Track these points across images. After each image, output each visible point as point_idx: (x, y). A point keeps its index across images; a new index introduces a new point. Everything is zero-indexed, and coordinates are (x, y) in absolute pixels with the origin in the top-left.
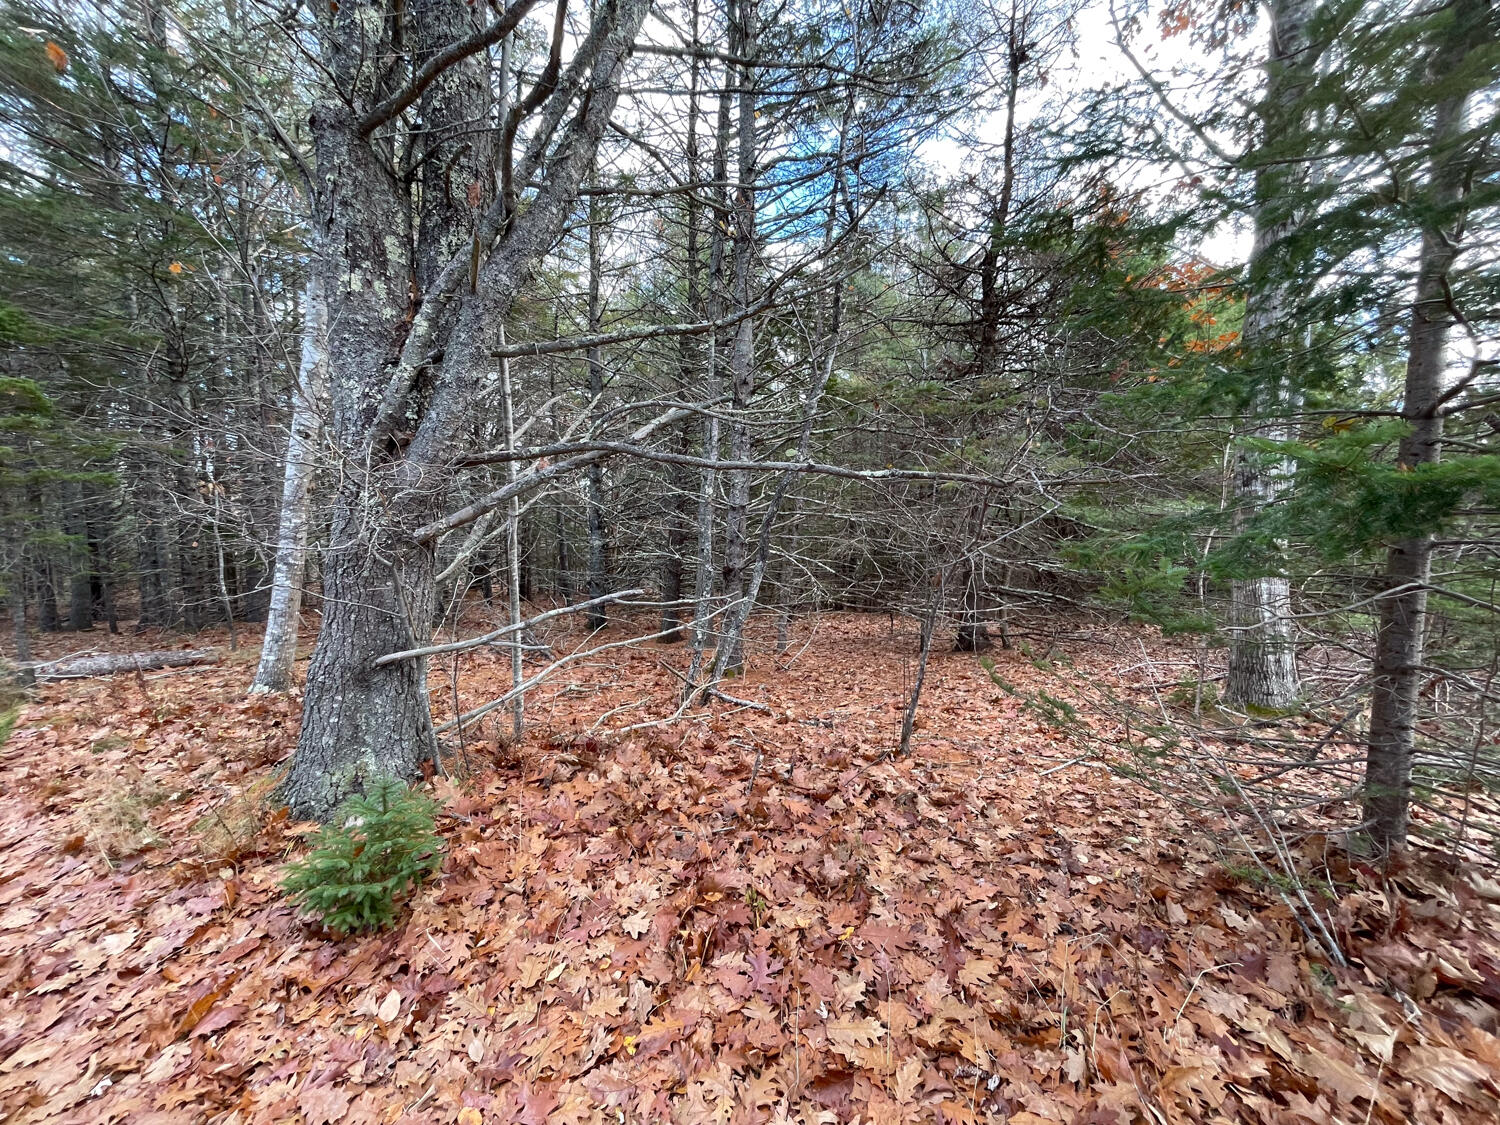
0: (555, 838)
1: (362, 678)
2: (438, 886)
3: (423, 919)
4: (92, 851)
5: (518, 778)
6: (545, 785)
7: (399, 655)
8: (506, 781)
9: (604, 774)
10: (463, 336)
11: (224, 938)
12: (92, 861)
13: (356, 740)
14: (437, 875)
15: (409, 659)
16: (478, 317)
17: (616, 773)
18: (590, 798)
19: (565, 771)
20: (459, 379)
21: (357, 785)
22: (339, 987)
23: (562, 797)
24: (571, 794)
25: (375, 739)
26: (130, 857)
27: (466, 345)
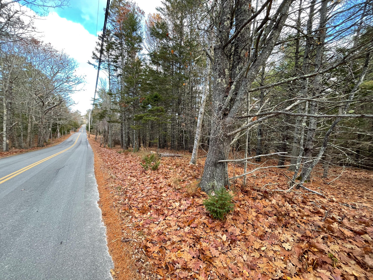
0: (259, 213)
1: (215, 164)
2: (231, 215)
3: (229, 221)
4: (172, 187)
5: (247, 195)
6: (254, 199)
7: (223, 161)
8: (244, 195)
9: (271, 201)
10: (242, 88)
11: (192, 210)
12: (172, 188)
13: (213, 177)
14: (231, 212)
15: (224, 162)
16: (246, 83)
17: (274, 202)
18: (267, 206)
19: (260, 197)
20: (241, 99)
21: (213, 187)
22: (214, 229)
23: (259, 203)
24: (261, 203)
25: (217, 178)
26: (177, 190)
27: (243, 90)
